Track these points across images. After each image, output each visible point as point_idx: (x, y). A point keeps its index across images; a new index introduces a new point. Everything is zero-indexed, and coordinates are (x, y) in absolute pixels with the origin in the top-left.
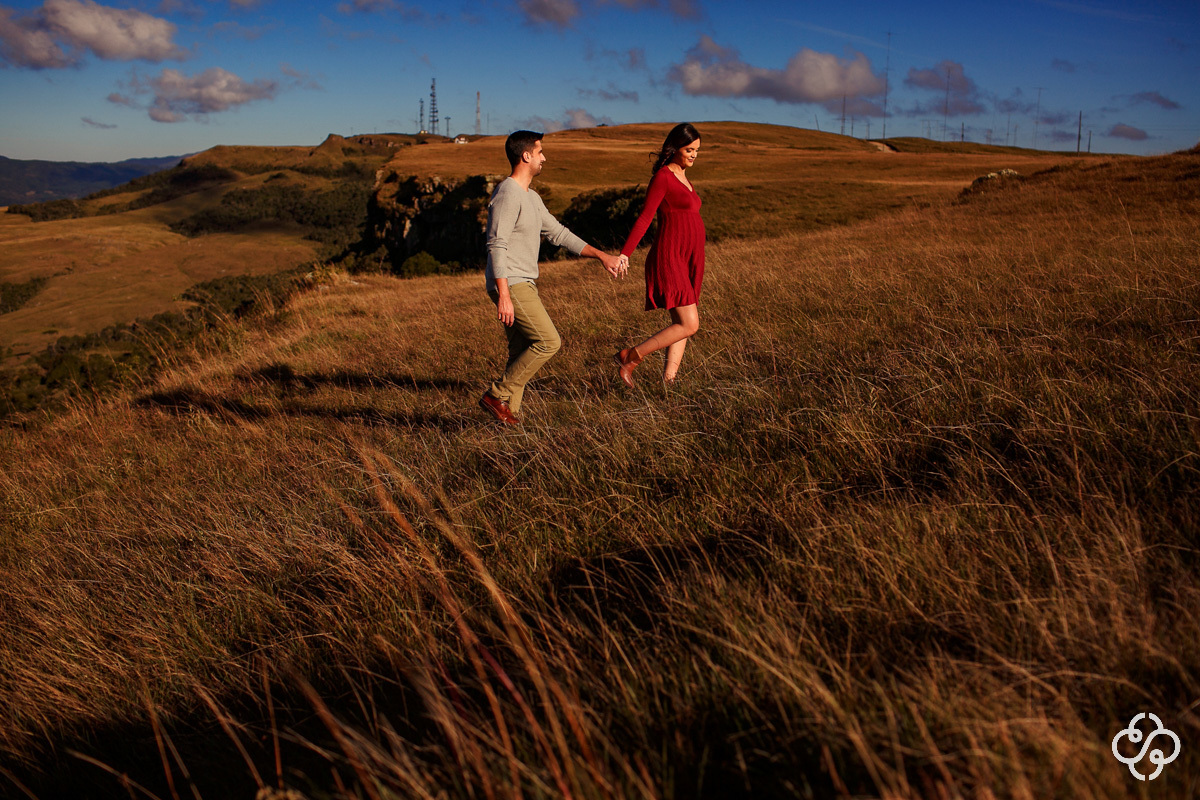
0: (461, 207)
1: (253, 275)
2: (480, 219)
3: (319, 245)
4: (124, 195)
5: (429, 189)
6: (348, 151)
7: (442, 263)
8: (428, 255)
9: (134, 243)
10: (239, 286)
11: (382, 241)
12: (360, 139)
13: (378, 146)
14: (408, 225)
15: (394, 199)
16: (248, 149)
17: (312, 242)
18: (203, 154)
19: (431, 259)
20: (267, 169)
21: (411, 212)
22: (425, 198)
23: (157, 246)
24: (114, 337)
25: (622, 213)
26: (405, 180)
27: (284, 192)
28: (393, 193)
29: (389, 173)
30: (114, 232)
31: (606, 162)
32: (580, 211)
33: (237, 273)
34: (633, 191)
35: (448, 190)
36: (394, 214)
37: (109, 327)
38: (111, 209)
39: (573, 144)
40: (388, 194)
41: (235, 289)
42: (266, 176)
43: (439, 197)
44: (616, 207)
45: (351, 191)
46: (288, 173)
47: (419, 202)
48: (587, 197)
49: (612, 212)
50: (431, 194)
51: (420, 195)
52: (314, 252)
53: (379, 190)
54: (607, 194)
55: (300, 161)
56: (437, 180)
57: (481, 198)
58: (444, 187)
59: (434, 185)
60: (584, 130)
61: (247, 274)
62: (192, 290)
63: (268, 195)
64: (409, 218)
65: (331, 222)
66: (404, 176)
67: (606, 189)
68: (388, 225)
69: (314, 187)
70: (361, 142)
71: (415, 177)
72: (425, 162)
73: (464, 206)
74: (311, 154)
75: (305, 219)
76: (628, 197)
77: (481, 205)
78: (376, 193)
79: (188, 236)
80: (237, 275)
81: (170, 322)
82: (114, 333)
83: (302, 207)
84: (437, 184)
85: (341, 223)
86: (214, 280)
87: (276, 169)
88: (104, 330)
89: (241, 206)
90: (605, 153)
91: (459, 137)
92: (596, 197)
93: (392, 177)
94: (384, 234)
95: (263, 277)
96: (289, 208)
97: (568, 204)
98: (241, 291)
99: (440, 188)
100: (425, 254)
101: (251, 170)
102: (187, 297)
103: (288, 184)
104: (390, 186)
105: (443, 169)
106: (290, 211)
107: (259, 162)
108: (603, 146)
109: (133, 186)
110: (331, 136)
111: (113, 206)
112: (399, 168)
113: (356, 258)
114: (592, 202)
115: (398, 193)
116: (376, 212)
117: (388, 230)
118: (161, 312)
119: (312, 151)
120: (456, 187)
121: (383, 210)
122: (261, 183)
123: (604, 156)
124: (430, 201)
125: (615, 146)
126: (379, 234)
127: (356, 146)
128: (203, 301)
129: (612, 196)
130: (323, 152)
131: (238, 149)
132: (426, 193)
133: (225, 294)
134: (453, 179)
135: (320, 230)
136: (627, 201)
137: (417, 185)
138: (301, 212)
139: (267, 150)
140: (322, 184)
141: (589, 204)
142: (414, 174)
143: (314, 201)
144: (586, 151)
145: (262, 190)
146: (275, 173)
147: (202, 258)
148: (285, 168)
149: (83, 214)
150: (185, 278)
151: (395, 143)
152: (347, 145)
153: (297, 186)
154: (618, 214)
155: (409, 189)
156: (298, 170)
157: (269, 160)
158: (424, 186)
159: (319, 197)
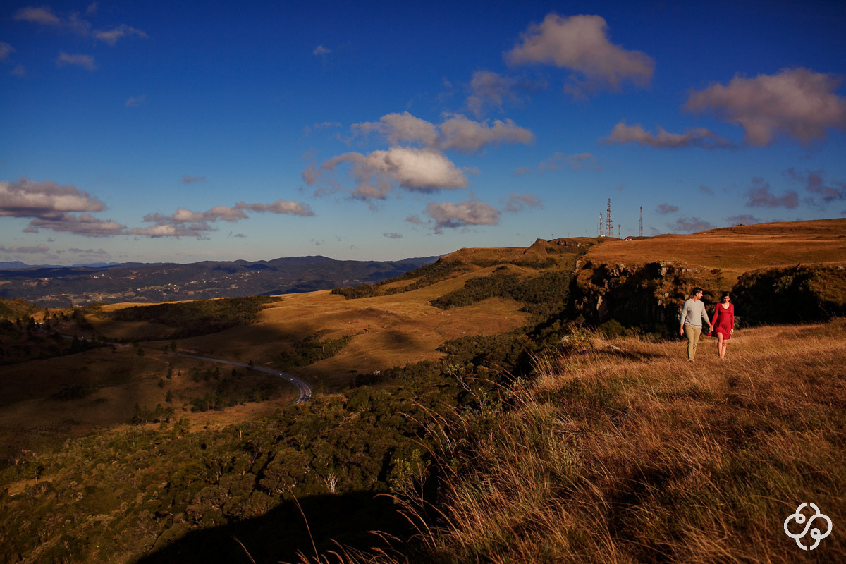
0: (640, 286)
1: (484, 336)
2: (656, 295)
3: (529, 315)
4: (402, 282)
5: (616, 273)
6: (550, 250)
7: (627, 328)
8: (616, 322)
9: (407, 313)
10: (475, 343)
11: (581, 311)
12: (558, 242)
13: (570, 246)
14: (600, 300)
15: (590, 281)
16: (483, 250)
17: (525, 313)
18: (453, 254)
19: (618, 325)
20: (495, 263)
21: (602, 290)
22: (613, 280)
23: (422, 315)
24: (392, 376)
25: (786, 287)
26: (598, 267)
27: (505, 277)
28: (589, 277)
29: (586, 262)
30: (395, 306)
31: (753, 251)
32: (747, 287)
33: (473, 334)
34: (794, 270)
35: (630, 274)
36: (589, 292)
37: (389, 369)
38: (394, 291)
39: (722, 238)
40: (585, 277)
41: (472, 345)
42: (494, 268)
43: (624, 279)
44: (781, 282)
45: (551, 277)
46: (509, 266)
47: (608, 283)
48: (752, 275)
49: (777, 287)
50: (617, 277)
51: (609, 278)
52: (526, 321)
53: (578, 275)
54: (771, 272)
55: (518, 257)
56: (622, 266)
57: (656, 279)
58: (627, 271)
59: (620, 270)
60: (727, 229)
61: (480, 335)
62: (444, 345)
63: (495, 281)
64: (601, 295)
65: (537, 299)
66: (596, 264)
67: (769, 269)
68: (585, 300)
69: (526, 275)
70: (558, 244)
71: (606, 265)
72: (611, 254)
73: (644, 286)
74: (524, 253)
75: (519, 297)
76: (791, 275)
77: (657, 284)
78: (576, 277)
79: (442, 309)
80: (473, 335)
81: (428, 366)
82: (392, 373)
83: (518, 289)
84: (622, 269)
85: (544, 300)
86: (458, 338)
87: (501, 263)
88: (386, 371)
89: (477, 289)
90: (751, 244)
91: (628, 238)
92: (760, 275)
93: (588, 265)
94: (582, 307)
95: (491, 337)
96: (509, 289)
97: (736, 282)
98: (476, 346)
99: (625, 272)
100: (613, 321)
101: (484, 264)
102: (440, 349)
103: (509, 273)
104: (586, 271)
105: (625, 258)
106: (510, 292)
107: (490, 259)
108: (746, 239)
109: (408, 276)
110: (538, 240)
111: (395, 289)
112: (593, 258)
113: (561, 324)
114: (757, 279)
115: (592, 276)
116: (575, 291)
117: (585, 303)
118: (423, 360)
119: (525, 251)
120: (637, 271)
121: (582, 289)
122: (491, 273)
123: (750, 246)
124: (617, 282)
125: (756, 239)
126: (578, 306)
127: (556, 247)
128: (450, 353)
129: (777, 274)
130: (532, 251)
131: (476, 250)
132: (613, 276)
133: (465, 348)
134: (634, 266)
135: (530, 305)
136: (791, 277)
137: (607, 270)
138: (517, 292)
139: (495, 251)
140: (532, 272)
141: (755, 281)
142: (604, 263)
143: (526, 285)
144: (735, 243)
145: (491, 278)
146: (500, 266)
147: (450, 323)
148: (507, 262)
149: (376, 295)
150: (439, 337)
151: (582, 244)
152: (549, 246)
153: (515, 274)
154: (783, 288)
155: (601, 273)
156: (515, 264)
157: (496, 257)
158: (612, 271)
159: (530, 282)
